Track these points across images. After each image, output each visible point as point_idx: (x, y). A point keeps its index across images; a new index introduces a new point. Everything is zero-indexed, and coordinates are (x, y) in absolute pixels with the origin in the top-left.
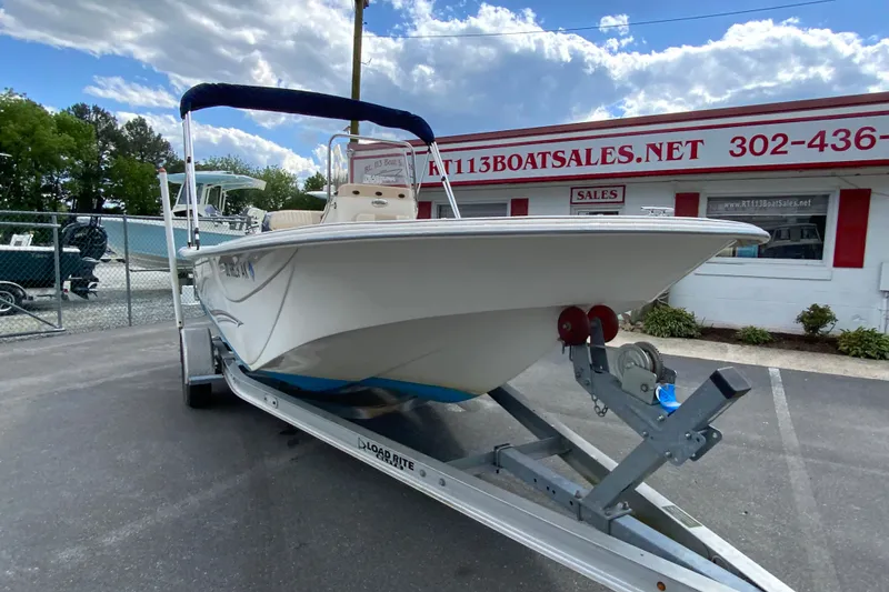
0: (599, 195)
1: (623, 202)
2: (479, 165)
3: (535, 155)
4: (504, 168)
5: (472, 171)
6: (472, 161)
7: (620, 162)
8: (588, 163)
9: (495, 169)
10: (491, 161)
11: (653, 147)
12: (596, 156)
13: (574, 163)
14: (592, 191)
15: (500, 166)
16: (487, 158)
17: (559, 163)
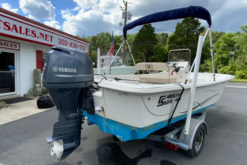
1: (19, 50)
7: (32, 36)
8: (21, 32)
11: (41, 34)
12: (24, 30)
13: (14, 30)
14: (6, 43)
17: (7, 28)
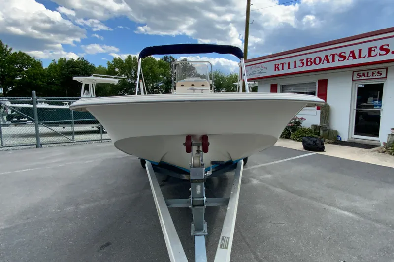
0: (370, 74)
1: (386, 77)
2: (299, 64)
3: (329, 56)
4: (311, 64)
5: (295, 67)
6: (295, 62)
7: (380, 55)
8: (360, 57)
9: (307, 65)
10: (305, 62)
12: (365, 52)
13: (351, 58)
14: (366, 73)
15: (309, 63)
16: (303, 60)
17: (342, 59)
